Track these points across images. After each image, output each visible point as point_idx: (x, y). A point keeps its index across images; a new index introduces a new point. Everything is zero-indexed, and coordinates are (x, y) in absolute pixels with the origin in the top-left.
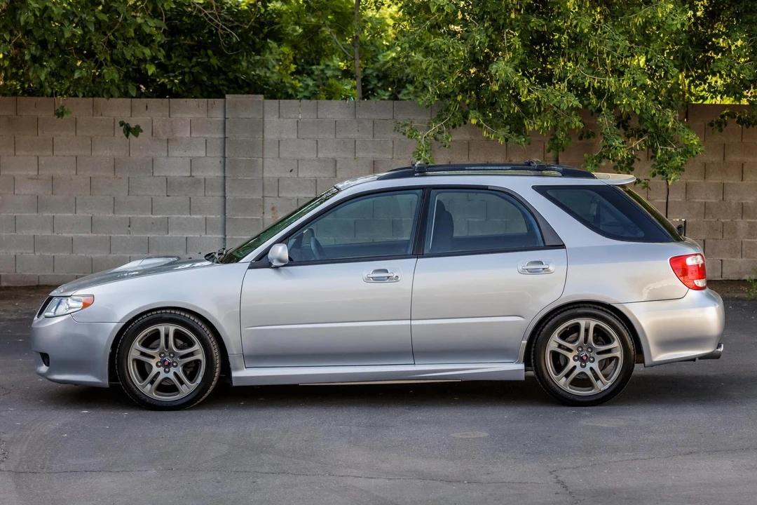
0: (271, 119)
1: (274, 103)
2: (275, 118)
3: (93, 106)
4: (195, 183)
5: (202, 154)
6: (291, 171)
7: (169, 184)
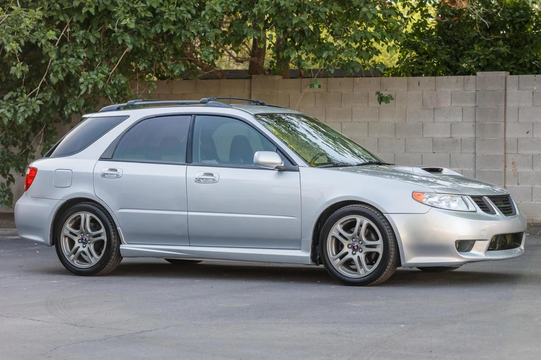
0: (512, 90)
1: (515, 77)
2: (515, 90)
3: (381, 83)
4: (454, 142)
5: (459, 119)
6: (527, 133)
7: (434, 143)
